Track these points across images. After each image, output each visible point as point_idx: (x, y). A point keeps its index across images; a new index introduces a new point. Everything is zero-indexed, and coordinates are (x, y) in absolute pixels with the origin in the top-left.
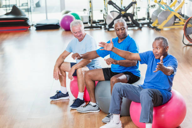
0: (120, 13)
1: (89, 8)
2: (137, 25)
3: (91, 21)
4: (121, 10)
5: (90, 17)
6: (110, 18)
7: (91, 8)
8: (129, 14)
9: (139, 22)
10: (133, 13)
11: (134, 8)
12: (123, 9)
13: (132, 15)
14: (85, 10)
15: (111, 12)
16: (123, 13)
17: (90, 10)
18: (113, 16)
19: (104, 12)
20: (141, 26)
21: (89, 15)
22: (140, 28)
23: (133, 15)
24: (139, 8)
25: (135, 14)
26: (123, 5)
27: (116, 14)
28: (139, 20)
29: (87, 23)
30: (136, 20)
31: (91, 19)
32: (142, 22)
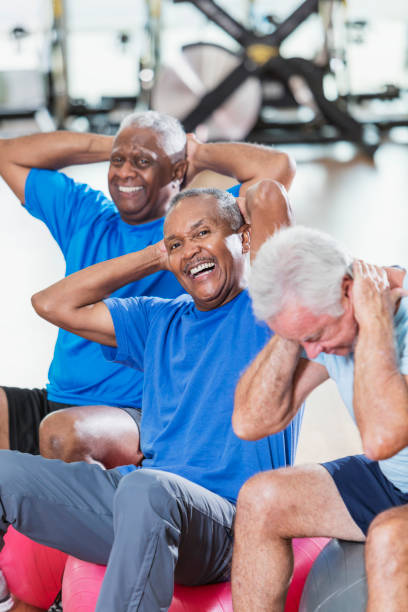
0: (244, 57)
1: (49, 20)
2: (351, 131)
3: (61, 106)
4: (245, 37)
5: (50, 79)
6: (181, 88)
7: (58, 23)
8: (299, 66)
9: (359, 113)
10: (320, 60)
11: (330, 25)
12: (266, 29)
13: (315, 72)
14: (19, 31)
15: (186, 48)
16: (260, 54)
17: (54, 36)
18: (198, 68)
19: (140, 45)
20: (371, 136)
21: (45, 68)
22: (367, 154)
23: (325, 70)
24: (362, 24)
25: (335, 64)
26: (262, 8)
27: (219, 66)
28: (362, 99)
29: (29, 115)
30: (346, 98)
31: (59, 87)
32: (379, 111)
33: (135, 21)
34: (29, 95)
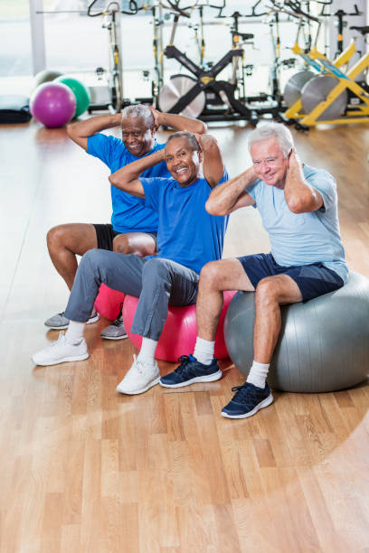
0: (199, 83)
1: (113, 66)
2: (245, 114)
3: (119, 102)
4: (199, 73)
5: (114, 90)
6: (172, 95)
7: (117, 66)
8: (223, 85)
9: (249, 106)
10: (232, 83)
11: (237, 68)
12: (207, 69)
13: (230, 88)
14: (100, 70)
15: (172, 77)
16: (206, 80)
17: (114, 73)
18: (179, 88)
19: (153, 76)
20: (254, 116)
21: (111, 86)
22: (253, 124)
23: (235, 87)
24: (251, 66)
25: (239, 85)
26: (206, 61)
27: (188, 85)
28: (251, 100)
29: (105, 108)
30: (242, 99)
31: (118, 95)
32: (258, 105)
33: (150, 66)
34: (104, 98)
